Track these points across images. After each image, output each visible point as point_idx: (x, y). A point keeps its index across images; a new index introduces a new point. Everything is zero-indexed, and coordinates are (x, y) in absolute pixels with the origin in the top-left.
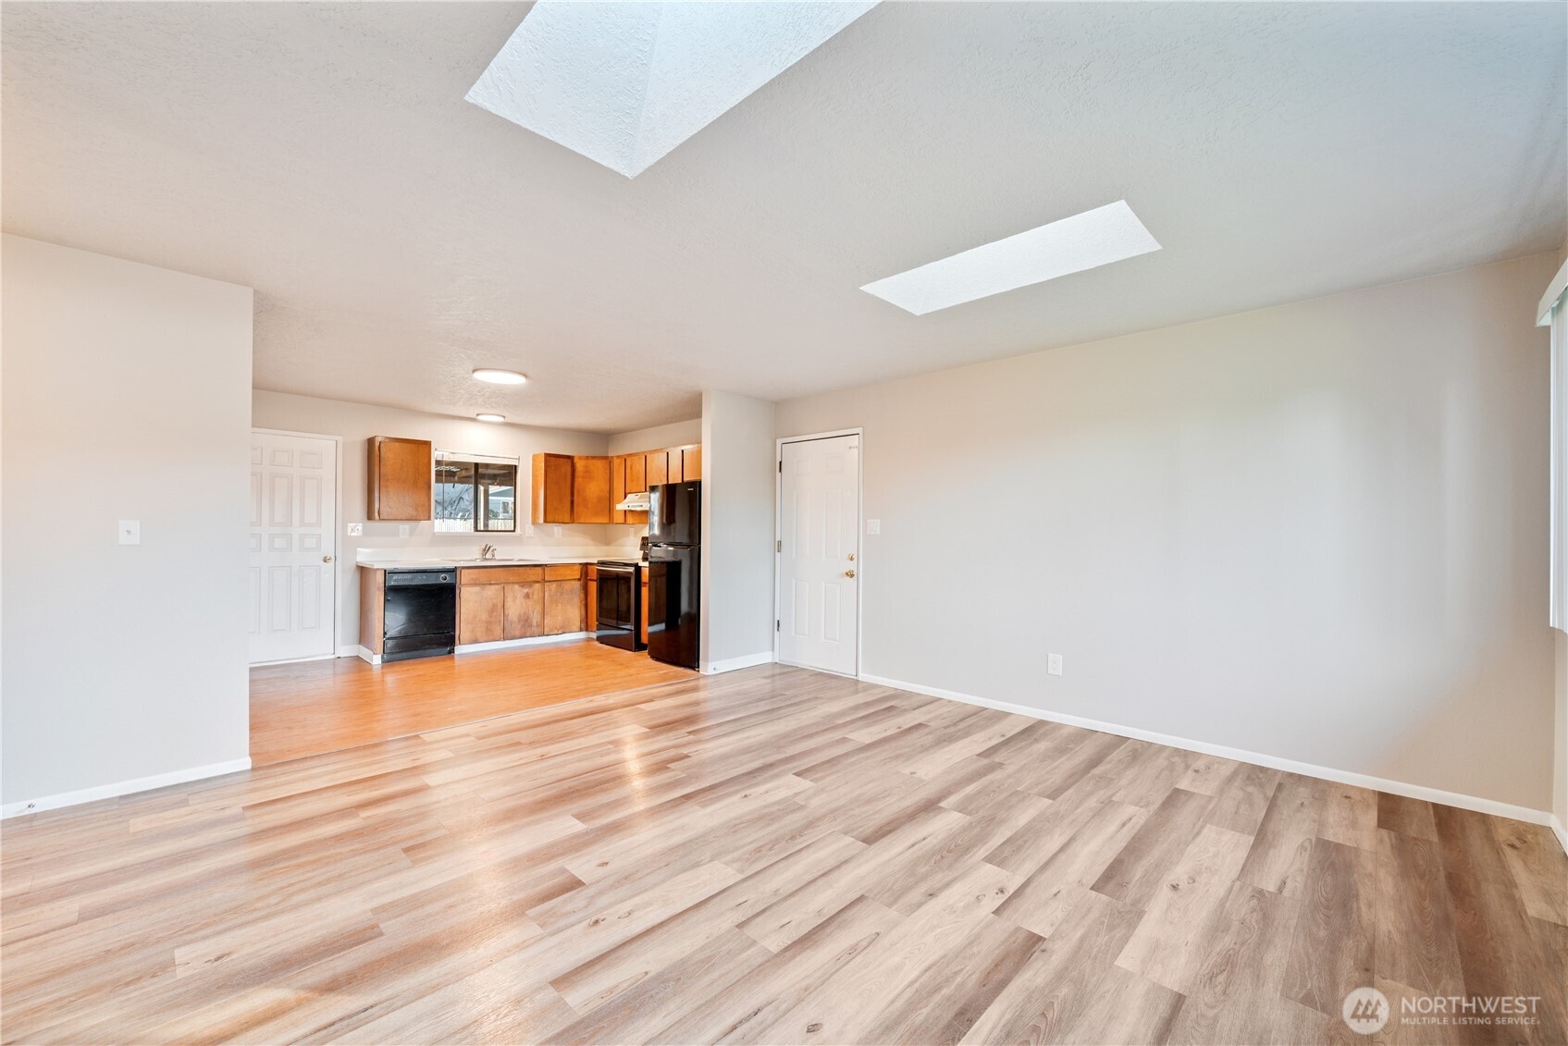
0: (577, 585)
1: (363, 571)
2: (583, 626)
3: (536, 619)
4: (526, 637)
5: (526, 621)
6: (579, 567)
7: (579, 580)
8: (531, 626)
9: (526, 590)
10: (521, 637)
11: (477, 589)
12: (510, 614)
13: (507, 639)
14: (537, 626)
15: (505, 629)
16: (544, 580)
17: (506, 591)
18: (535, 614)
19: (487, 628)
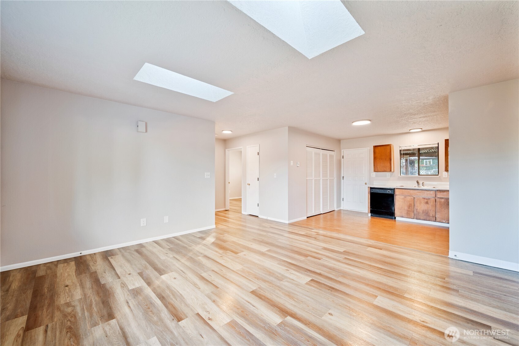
3: (432, 214)
4: (426, 220)
5: (427, 214)
8: (429, 216)
11: (402, 197)
12: (418, 209)
13: (417, 219)
14: (433, 217)
15: (416, 214)
16: (436, 197)
17: (416, 200)
18: (431, 211)
19: (407, 213)
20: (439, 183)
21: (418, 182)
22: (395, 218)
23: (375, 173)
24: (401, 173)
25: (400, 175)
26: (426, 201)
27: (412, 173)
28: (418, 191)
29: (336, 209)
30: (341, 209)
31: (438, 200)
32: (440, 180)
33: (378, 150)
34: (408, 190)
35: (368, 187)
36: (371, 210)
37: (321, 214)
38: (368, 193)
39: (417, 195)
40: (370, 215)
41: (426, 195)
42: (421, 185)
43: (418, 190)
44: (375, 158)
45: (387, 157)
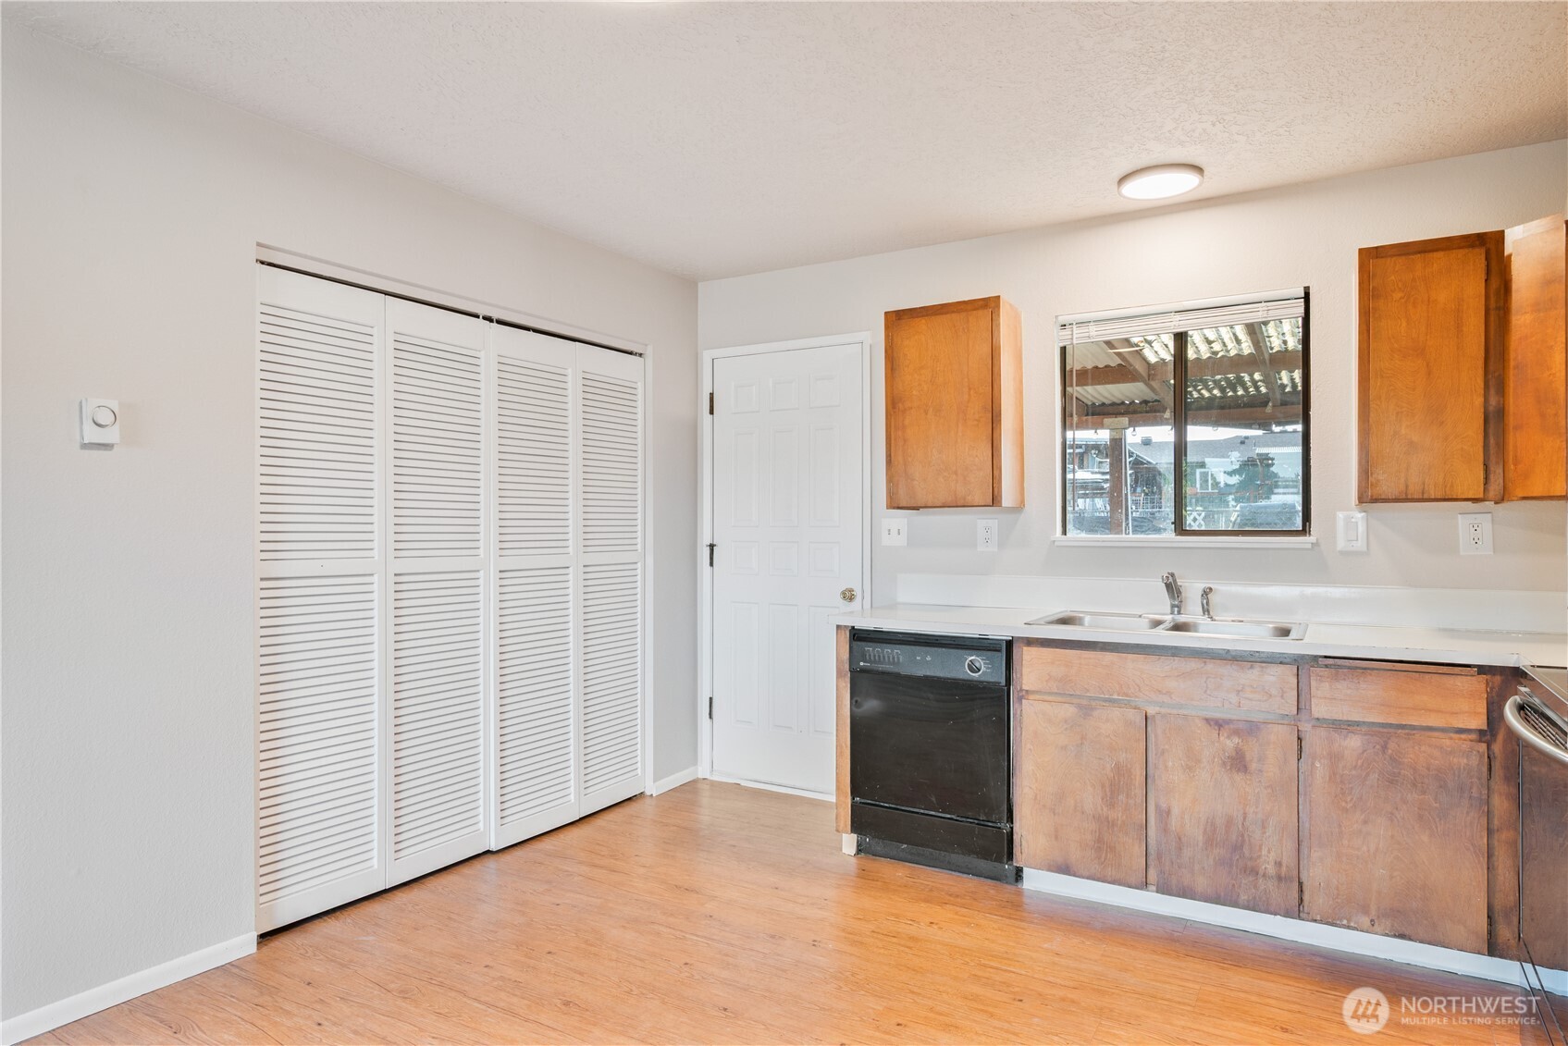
5: (1236, 848)
9: (1232, 740)
12: (1175, 811)
13: (1164, 889)
14: (1280, 878)
15: (1159, 856)
16: (1304, 716)
17: (1157, 731)
18: (1270, 831)
19: (1100, 840)
20: (1309, 590)
21: (1172, 588)
22: (1018, 874)
23: (900, 519)
24: (1069, 516)
25: (1064, 532)
26: (1230, 743)
27: (1142, 525)
28: (1176, 663)
29: (652, 789)
30: (700, 776)
31: (1315, 739)
32: (1318, 569)
33: (917, 341)
34: (1109, 657)
35: (838, 627)
36: (853, 806)
37: (488, 852)
38: (840, 674)
39: (1169, 693)
40: (849, 842)
41: (1234, 698)
42: (1192, 613)
43: (1175, 652)
44: (894, 405)
45: (969, 395)
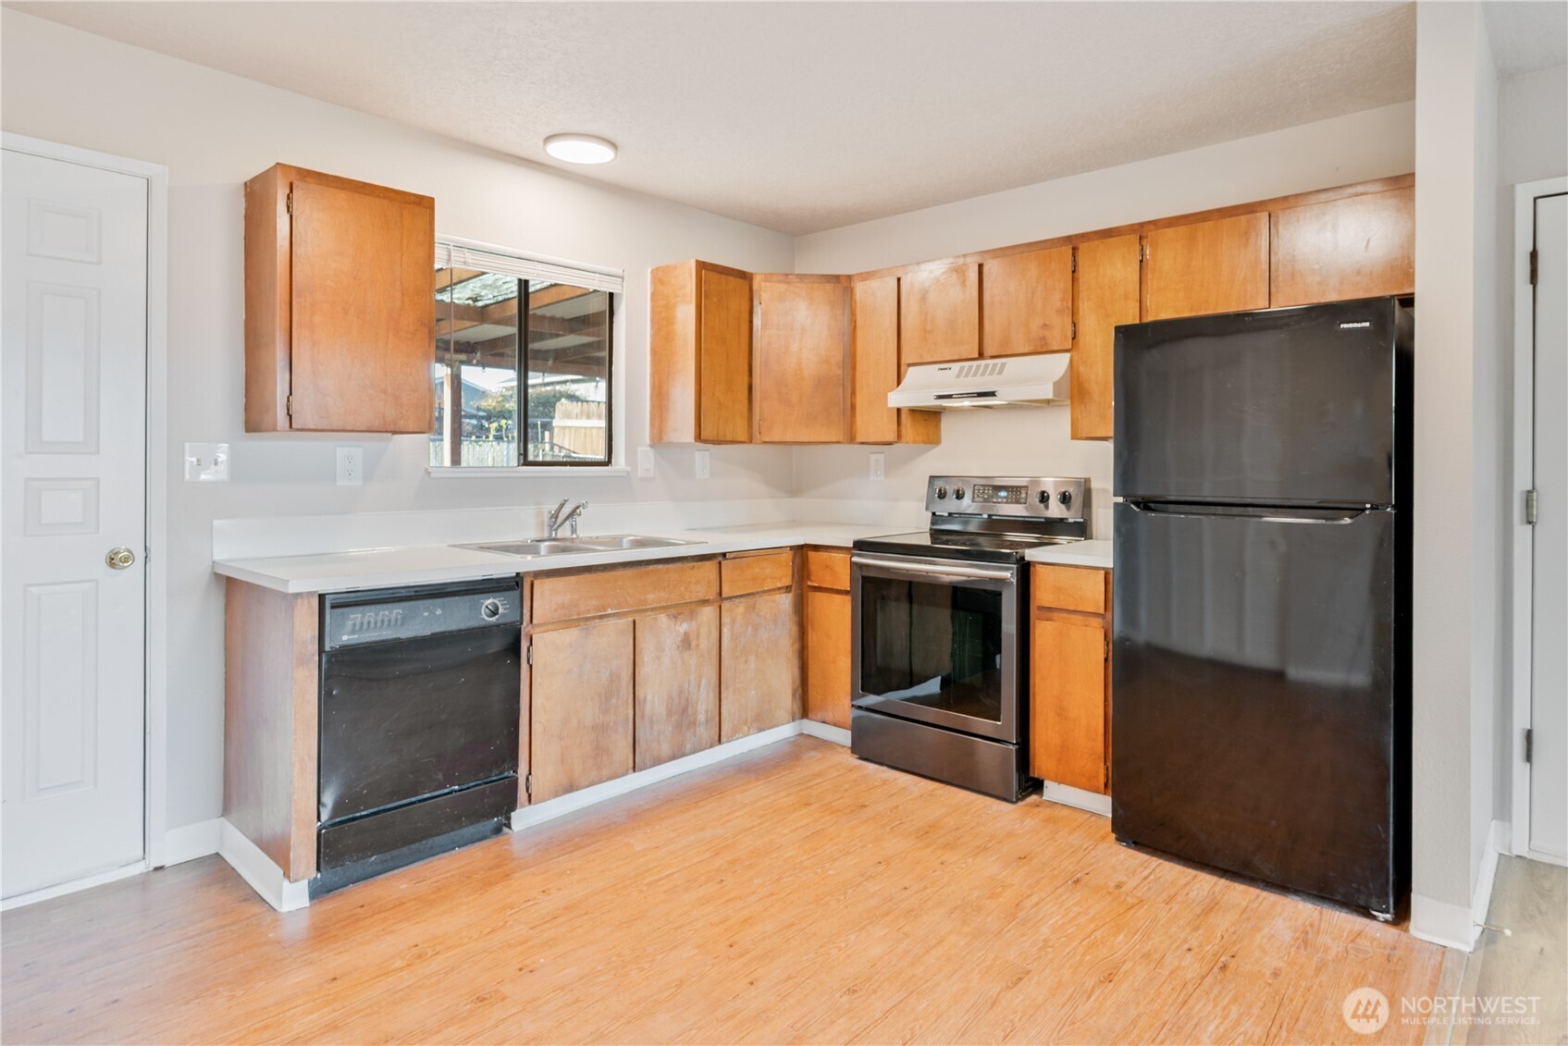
0: (785, 602)
1: (231, 588)
2: (797, 707)
3: (703, 704)
4: (684, 755)
5: (684, 711)
6: (788, 556)
7: (788, 589)
8: (693, 724)
9: (683, 627)
10: (673, 758)
11: (572, 634)
12: (649, 697)
14: (707, 722)
18: (702, 689)
19: (597, 747)
26: (682, 630)
45: (403, 302)
